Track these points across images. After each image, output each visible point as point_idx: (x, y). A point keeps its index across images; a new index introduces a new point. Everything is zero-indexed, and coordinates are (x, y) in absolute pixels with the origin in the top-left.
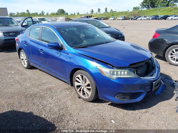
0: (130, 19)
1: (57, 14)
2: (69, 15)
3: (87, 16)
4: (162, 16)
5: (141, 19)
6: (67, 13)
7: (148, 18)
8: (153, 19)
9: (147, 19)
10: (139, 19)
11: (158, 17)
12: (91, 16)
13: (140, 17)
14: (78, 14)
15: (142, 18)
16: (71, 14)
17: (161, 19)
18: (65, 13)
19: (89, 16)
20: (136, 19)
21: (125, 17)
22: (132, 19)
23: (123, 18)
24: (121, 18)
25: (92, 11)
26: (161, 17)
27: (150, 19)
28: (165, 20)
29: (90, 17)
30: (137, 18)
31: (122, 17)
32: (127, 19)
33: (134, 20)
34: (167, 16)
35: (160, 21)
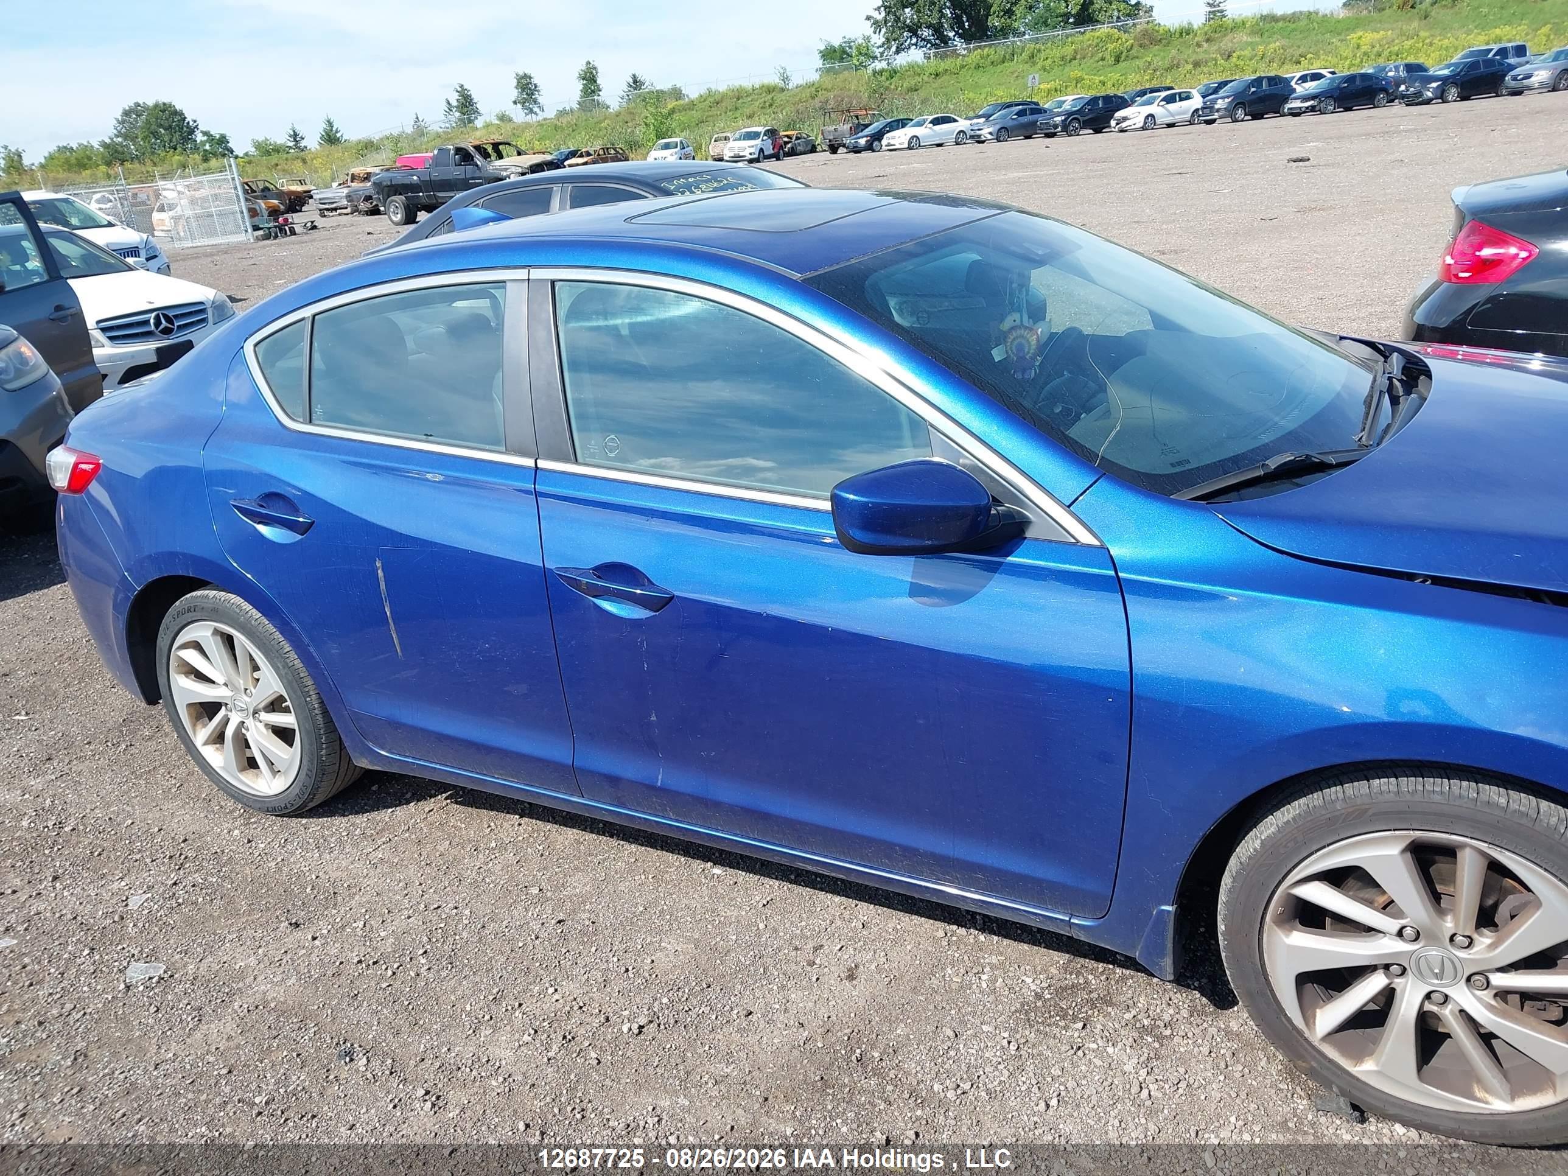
0: (813, 150)
1: (114, 155)
2: (239, 151)
3: (458, 150)
4: (1069, 101)
5: (914, 144)
6: (223, 140)
7: (963, 124)
8: (1004, 134)
9: (960, 139)
10: (899, 137)
11: (1041, 119)
12: (496, 146)
13: (902, 123)
14: (331, 138)
15: (919, 131)
16: (258, 146)
17: (1067, 129)
18: (199, 137)
19: (478, 148)
20: (869, 147)
21: (772, 133)
22: (834, 149)
23: (757, 142)
24: (749, 148)
25: (466, 104)
26: (1069, 114)
27: (986, 132)
28: (1098, 131)
29: (486, 155)
30: (878, 136)
31: (753, 136)
32: (793, 153)
33: (856, 150)
34: (1107, 99)
35: (1062, 144)
